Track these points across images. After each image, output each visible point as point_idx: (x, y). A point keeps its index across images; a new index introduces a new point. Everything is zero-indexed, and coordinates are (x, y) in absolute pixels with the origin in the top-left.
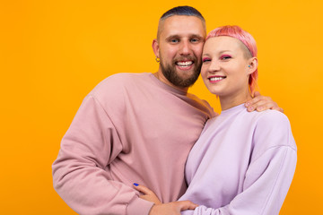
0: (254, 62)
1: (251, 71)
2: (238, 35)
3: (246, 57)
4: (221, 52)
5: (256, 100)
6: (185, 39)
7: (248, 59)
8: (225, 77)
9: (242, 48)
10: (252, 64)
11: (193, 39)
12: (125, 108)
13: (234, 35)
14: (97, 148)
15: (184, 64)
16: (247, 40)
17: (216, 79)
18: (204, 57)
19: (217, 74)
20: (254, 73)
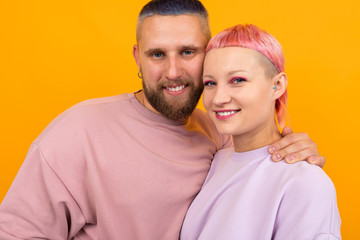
0: (282, 80)
1: (278, 95)
2: (254, 43)
3: (269, 76)
4: (231, 73)
5: (284, 142)
6: (172, 54)
7: (272, 77)
8: (239, 110)
9: (262, 63)
10: (278, 82)
11: (185, 51)
12: (86, 163)
13: (248, 44)
14: (46, 224)
15: (173, 90)
16: (269, 48)
17: (226, 114)
18: (205, 79)
19: (227, 107)
20: (283, 97)
